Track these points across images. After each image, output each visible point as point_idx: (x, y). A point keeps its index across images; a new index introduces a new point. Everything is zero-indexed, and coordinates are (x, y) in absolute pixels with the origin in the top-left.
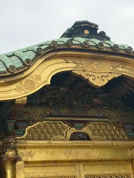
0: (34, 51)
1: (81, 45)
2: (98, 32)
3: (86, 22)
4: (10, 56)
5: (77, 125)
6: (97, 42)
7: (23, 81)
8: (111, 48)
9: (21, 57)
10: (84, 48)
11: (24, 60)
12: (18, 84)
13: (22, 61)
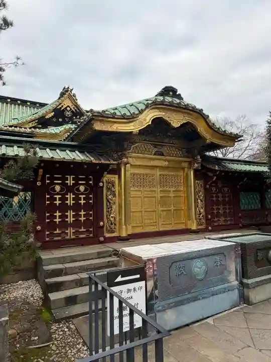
0: (144, 104)
1: (169, 102)
2: (177, 93)
3: (172, 87)
4: (131, 106)
5: (158, 147)
6: (178, 101)
7: (137, 121)
8: (185, 105)
9: (138, 107)
10: (171, 104)
11: (140, 109)
12: (134, 122)
13: (138, 110)
